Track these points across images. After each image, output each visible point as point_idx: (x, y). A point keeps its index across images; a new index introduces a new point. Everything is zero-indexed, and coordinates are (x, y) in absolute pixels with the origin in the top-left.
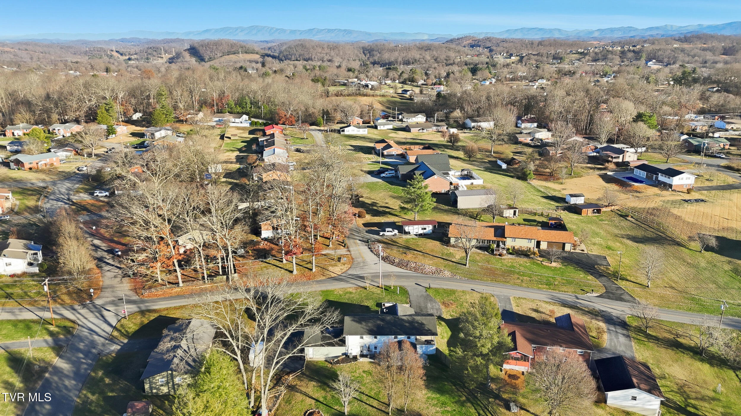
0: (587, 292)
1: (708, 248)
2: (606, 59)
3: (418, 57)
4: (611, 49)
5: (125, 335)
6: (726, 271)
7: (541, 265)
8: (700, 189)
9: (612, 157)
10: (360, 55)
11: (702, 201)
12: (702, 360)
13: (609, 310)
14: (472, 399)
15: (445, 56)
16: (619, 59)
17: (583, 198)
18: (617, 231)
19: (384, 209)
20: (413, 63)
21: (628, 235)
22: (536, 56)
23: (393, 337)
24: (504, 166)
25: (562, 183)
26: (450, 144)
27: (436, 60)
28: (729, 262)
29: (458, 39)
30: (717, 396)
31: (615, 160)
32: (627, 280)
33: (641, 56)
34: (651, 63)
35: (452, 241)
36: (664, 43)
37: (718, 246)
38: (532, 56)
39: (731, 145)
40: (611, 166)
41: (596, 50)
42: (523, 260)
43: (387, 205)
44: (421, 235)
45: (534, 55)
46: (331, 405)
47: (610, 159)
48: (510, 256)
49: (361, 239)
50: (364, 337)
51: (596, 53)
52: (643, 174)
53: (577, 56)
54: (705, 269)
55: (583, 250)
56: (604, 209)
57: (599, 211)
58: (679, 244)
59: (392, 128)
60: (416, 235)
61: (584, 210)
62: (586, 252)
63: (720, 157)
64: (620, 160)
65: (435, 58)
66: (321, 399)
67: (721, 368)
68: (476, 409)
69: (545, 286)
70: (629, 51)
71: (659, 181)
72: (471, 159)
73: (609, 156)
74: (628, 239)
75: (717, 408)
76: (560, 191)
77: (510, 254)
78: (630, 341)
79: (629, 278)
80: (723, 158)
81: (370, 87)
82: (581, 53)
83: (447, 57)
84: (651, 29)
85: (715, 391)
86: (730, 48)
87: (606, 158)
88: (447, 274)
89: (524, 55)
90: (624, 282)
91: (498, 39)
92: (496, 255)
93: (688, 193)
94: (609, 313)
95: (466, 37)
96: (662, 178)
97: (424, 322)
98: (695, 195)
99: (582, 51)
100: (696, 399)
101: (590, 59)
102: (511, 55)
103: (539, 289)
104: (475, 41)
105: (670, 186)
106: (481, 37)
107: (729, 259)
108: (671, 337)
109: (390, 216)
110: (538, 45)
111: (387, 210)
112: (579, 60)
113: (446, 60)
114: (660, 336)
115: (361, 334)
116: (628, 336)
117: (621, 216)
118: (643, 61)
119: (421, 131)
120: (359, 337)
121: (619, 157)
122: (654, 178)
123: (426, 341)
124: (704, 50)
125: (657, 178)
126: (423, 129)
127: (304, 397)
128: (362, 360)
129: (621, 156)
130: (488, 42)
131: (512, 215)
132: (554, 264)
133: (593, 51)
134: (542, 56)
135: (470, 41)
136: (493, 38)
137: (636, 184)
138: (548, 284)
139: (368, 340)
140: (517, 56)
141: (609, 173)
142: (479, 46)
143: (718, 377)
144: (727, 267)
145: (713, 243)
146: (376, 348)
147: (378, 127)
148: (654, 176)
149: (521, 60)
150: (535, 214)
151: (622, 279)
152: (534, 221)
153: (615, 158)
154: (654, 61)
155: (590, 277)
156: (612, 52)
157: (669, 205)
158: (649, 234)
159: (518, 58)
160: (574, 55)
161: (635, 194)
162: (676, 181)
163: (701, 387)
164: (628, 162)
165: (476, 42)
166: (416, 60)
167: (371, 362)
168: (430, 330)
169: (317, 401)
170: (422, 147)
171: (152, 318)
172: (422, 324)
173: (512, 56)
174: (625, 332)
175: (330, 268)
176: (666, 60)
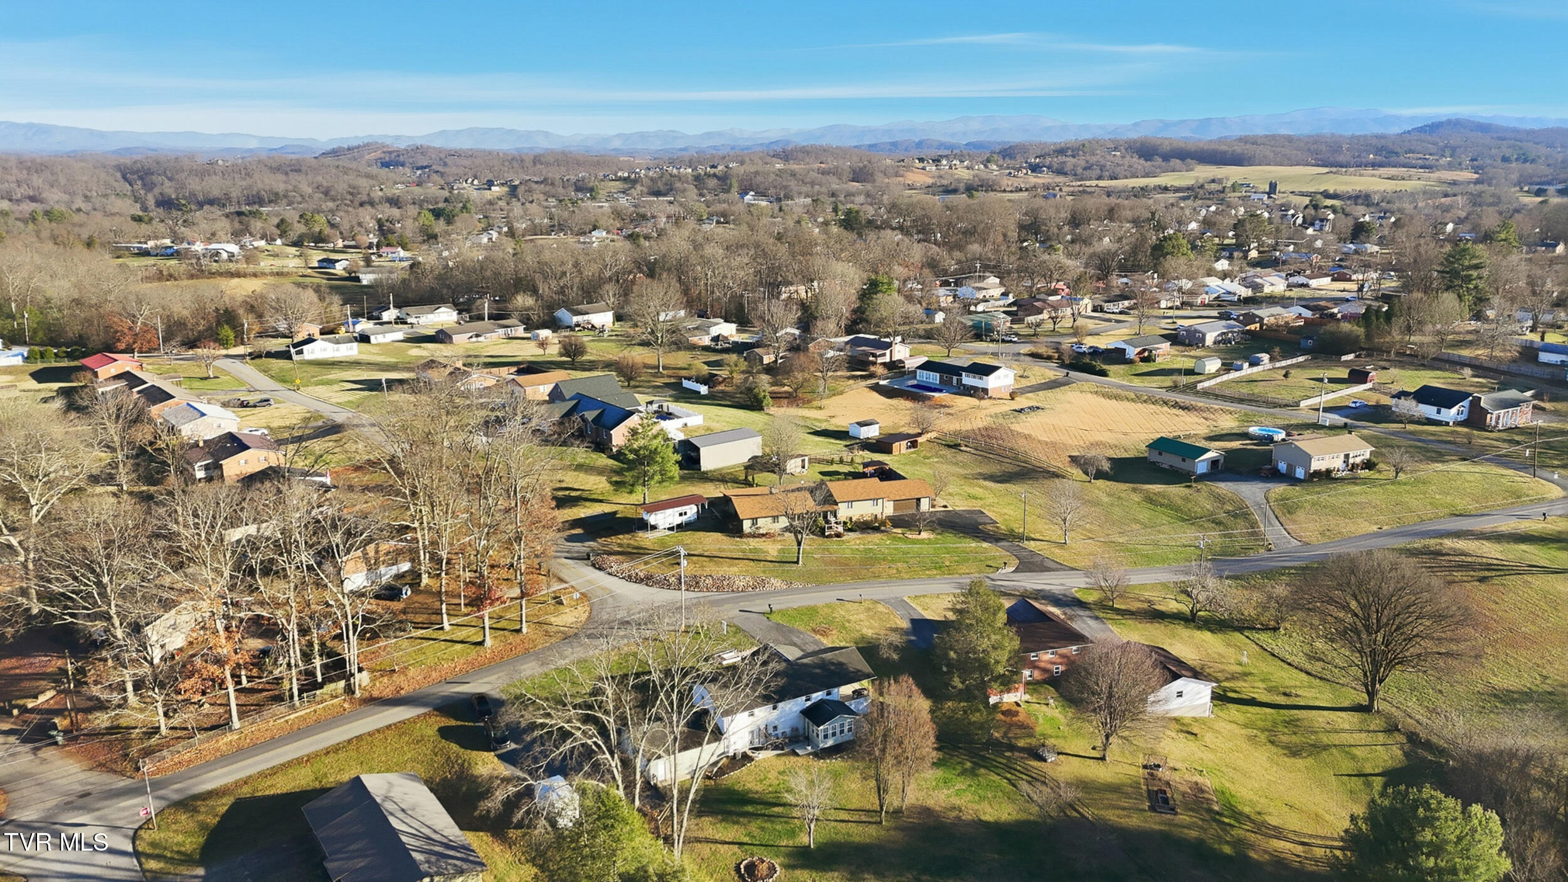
0: (998, 569)
1: (1100, 475)
2: (671, 190)
3: (280, 187)
4: (675, 171)
5: (183, 861)
6: (1139, 503)
7: (906, 540)
8: (1023, 391)
9: (874, 355)
10: (116, 184)
11: (1038, 408)
12: (1199, 628)
13: (1047, 587)
14: (981, 763)
15: (346, 186)
16: (696, 191)
17: (877, 426)
18: (962, 471)
19: (567, 493)
20: (270, 202)
21: (980, 474)
22: (543, 186)
23: (804, 698)
24: (704, 390)
25: (820, 408)
26: (564, 359)
27: (326, 193)
28: (1134, 490)
29: (349, 149)
30: (1247, 670)
31: (880, 360)
32: (1034, 540)
33: (731, 186)
34: (748, 197)
35: (747, 526)
36: (760, 162)
37: (1111, 469)
38: (535, 186)
39: (1012, 322)
40: (880, 370)
41: (651, 173)
42: (876, 537)
43: (564, 485)
44: (680, 527)
45: (537, 182)
46: (771, 843)
47: (871, 358)
48: (852, 534)
49: (566, 555)
50: (756, 711)
51: (652, 179)
52: (934, 378)
53: (619, 185)
54: (1112, 505)
55: (945, 506)
56: (920, 440)
57: (914, 444)
58: (1055, 475)
59: (401, 338)
60: (671, 529)
61: (896, 446)
62: (950, 509)
63: (1011, 341)
64: (887, 359)
65: (322, 189)
66: (746, 840)
67: (1225, 633)
68: (998, 775)
69: (935, 572)
70: (709, 175)
71: (964, 385)
72: (632, 383)
73: (868, 354)
74: (985, 479)
75: (1256, 685)
76: (826, 421)
77: (850, 530)
78: (1104, 623)
79: (1033, 536)
80: (1015, 342)
81: (225, 256)
82: (625, 180)
83: (350, 186)
84: (709, 135)
85: (1240, 664)
86: (861, 169)
87: (863, 358)
88: (777, 583)
89: (517, 183)
90: (1032, 542)
91: (440, 150)
92: (830, 536)
93: (1013, 399)
94: (1049, 591)
95: (368, 145)
96: (968, 380)
97: (842, 660)
98: (1022, 402)
99: (626, 175)
100: (1227, 679)
101: (645, 190)
102: (490, 184)
103: (930, 577)
104: (390, 153)
105: (985, 391)
106: (402, 146)
107: (1131, 485)
108: (1145, 606)
109: (588, 504)
110: (535, 164)
111: (573, 494)
112: (624, 193)
113: (351, 194)
114: (1133, 609)
115: (749, 708)
116: (1097, 618)
117: (949, 446)
118: (734, 194)
119: (474, 339)
120: (747, 713)
121: (884, 355)
122: (955, 381)
123: (854, 692)
124: (824, 173)
125: (959, 381)
126: (477, 336)
127: (713, 847)
128: (761, 756)
129: (888, 352)
130: (419, 156)
131: (799, 469)
132: (924, 535)
133: (646, 176)
134: (553, 184)
135: (378, 154)
136: (429, 147)
137: (936, 395)
138: (938, 567)
139: (764, 715)
140: (502, 184)
141: (882, 382)
142: (403, 165)
143: (1229, 645)
144: (1136, 498)
145: (1106, 466)
146: (775, 728)
147: (372, 339)
148: (955, 378)
149: (513, 191)
150: (832, 462)
151: (1029, 539)
152: (837, 473)
153: (880, 356)
154: (752, 193)
155: (985, 545)
156: (679, 178)
157: (1001, 421)
158: (1010, 468)
159: (506, 189)
160: (613, 183)
161: (942, 410)
162: (992, 382)
163: (1221, 663)
164: (901, 361)
165: (393, 156)
166: (277, 194)
167: (778, 755)
168: (859, 671)
169: (741, 844)
170: (514, 369)
171: (223, 810)
172: (841, 664)
173: (493, 185)
174: (1088, 613)
175: (553, 620)
176: (771, 191)
